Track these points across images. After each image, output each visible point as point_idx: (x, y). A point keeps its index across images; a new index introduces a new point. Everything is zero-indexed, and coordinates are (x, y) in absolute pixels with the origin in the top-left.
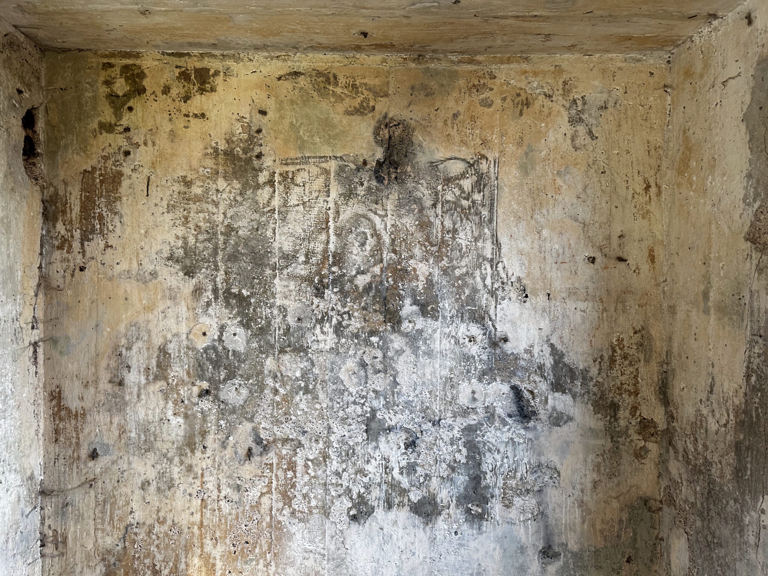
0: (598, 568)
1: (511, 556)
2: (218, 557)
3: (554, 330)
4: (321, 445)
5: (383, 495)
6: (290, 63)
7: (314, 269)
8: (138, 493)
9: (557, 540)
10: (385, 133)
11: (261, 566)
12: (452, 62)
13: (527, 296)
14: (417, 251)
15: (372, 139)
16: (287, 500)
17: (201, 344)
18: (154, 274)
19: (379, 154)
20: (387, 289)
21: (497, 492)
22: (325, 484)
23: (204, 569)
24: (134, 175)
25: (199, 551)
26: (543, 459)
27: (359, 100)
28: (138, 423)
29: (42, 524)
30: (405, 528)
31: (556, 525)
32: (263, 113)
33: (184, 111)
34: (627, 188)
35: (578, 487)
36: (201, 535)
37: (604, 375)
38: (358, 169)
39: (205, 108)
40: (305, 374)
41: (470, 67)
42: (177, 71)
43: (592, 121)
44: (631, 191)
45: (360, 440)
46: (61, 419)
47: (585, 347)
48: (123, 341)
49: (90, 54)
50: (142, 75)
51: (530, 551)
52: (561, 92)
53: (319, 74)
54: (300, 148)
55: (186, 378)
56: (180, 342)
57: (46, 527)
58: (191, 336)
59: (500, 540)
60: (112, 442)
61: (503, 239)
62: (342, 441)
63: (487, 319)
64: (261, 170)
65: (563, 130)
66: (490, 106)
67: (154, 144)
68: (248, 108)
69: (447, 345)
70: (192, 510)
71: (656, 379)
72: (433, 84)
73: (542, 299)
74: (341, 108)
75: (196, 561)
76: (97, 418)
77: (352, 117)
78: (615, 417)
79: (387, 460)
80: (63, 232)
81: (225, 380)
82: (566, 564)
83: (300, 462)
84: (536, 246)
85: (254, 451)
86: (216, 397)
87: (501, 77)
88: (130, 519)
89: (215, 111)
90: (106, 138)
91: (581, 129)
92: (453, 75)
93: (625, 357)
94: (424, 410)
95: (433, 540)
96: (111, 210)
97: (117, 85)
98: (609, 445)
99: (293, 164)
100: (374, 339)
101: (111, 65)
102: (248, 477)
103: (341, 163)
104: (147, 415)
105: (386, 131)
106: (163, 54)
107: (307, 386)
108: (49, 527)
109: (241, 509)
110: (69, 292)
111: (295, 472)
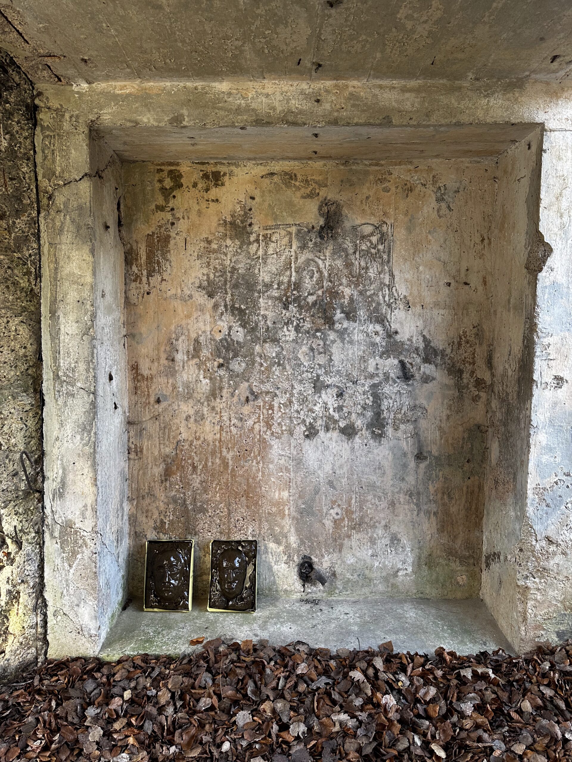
0: (450, 465)
1: (398, 459)
2: (230, 459)
3: (425, 327)
4: (288, 395)
5: (324, 423)
6: (268, 168)
7: (283, 293)
8: (184, 423)
9: (425, 449)
10: (325, 209)
11: (254, 464)
12: (366, 165)
13: (409, 307)
14: (344, 281)
15: (317, 212)
16: (269, 426)
17: (218, 337)
18: (191, 297)
19: (322, 222)
20: (326, 304)
21: (390, 421)
22: (291, 417)
23: (222, 465)
24: (178, 237)
25: (219, 455)
26: (417, 402)
27: (310, 189)
28: (183, 383)
29: (129, 441)
30: (337, 442)
31: (425, 441)
32: (253, 198)
33: (206, 198)
34: (471, 240)
35: (438, 418)
36: (220, 446)
37: (454, 353)
38: (309, 232)
39: (218, 196)
40: (278, 355)
41: (377, 168)
42: (201, 173)
43: (450, 200)
44: (473, 242)
45: (310, 392)
46: (138, 381)
47: (444, 337)
48: (174, 336)
49: (150, 164)
50: (180, 176)
51: (409, 456)
52: (431, 182)
53: (286, 174)
54: (274, 219)
55: (210, 356)
56: (206, 336)
57: (130, 443)
58: (212, 333)
59: (391, 449)
60: (168, 394)
61: (396, 273)
62: (300, 393)
63: (386, 321)
64: (252, 233)
65: (432, 205)
66: (389, 191)
67: (188, 218)
68: (244, 196)
69: (361, 337)
70: (215, 432)
71: (486, 355)
72: (354, 179)
73: (418, 309)
74: (298, 194)
75: (217, 460)
76: (160, 380)
77: (305, 200)
78: (461, 378)
79: (326, 404)
80: (136, 271)
81: (232, 358)
82: (431, 463)
83: (276, 405)
84: (416, 277)
85: (250, 398)
86: (228, 368)
87: (395, 174)
88: (179, 437)
89: (224, 198)
90: (160, 215)
91: (443, 205)
92: (367, 173)
93: (467, 342)
94: (348, 375)
95: (353, 449)
96: (164, 258)
97: (166, 182)
98: (457, 394)
99: (270, 229)
100: (318, 334)
101: (162, 170)
102: (246, 413)
103: (299, 228)
104: (188, 378)
105: (326, 208)
106: (193, 163)
107: (279, 362)
108: (132, 443)
109: (243, 431)
110: (141, 307)
111: (273, 410)
